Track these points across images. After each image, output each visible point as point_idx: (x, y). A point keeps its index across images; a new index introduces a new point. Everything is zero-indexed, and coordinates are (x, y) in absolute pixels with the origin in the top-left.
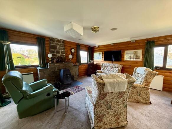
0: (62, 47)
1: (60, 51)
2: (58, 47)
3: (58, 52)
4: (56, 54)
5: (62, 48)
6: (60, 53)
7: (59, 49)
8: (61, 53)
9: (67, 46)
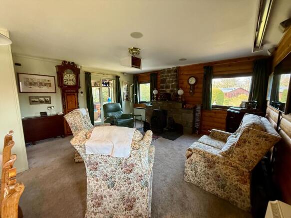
0: (173, 78)
1: (170, 85)
2: (168, 79)
3: (168, 87)
4: (165, 89)
5: (172, 81)
6: (169, 88)
7: (169, 83)
8: (171, 87)
9: (182, 75)
